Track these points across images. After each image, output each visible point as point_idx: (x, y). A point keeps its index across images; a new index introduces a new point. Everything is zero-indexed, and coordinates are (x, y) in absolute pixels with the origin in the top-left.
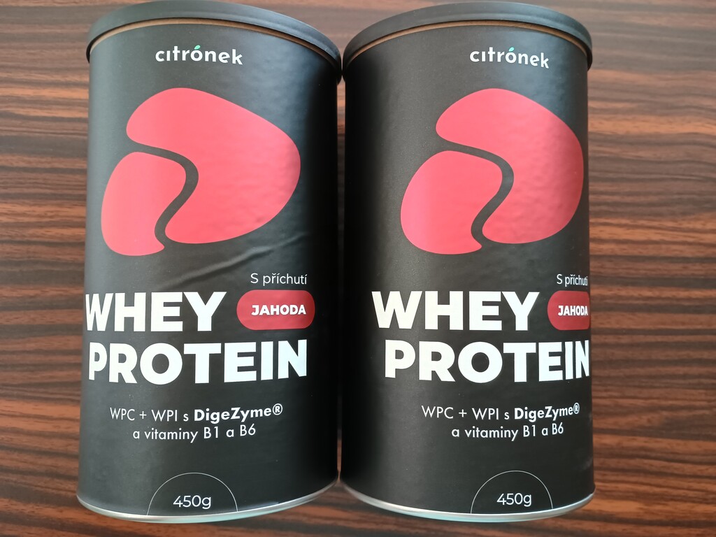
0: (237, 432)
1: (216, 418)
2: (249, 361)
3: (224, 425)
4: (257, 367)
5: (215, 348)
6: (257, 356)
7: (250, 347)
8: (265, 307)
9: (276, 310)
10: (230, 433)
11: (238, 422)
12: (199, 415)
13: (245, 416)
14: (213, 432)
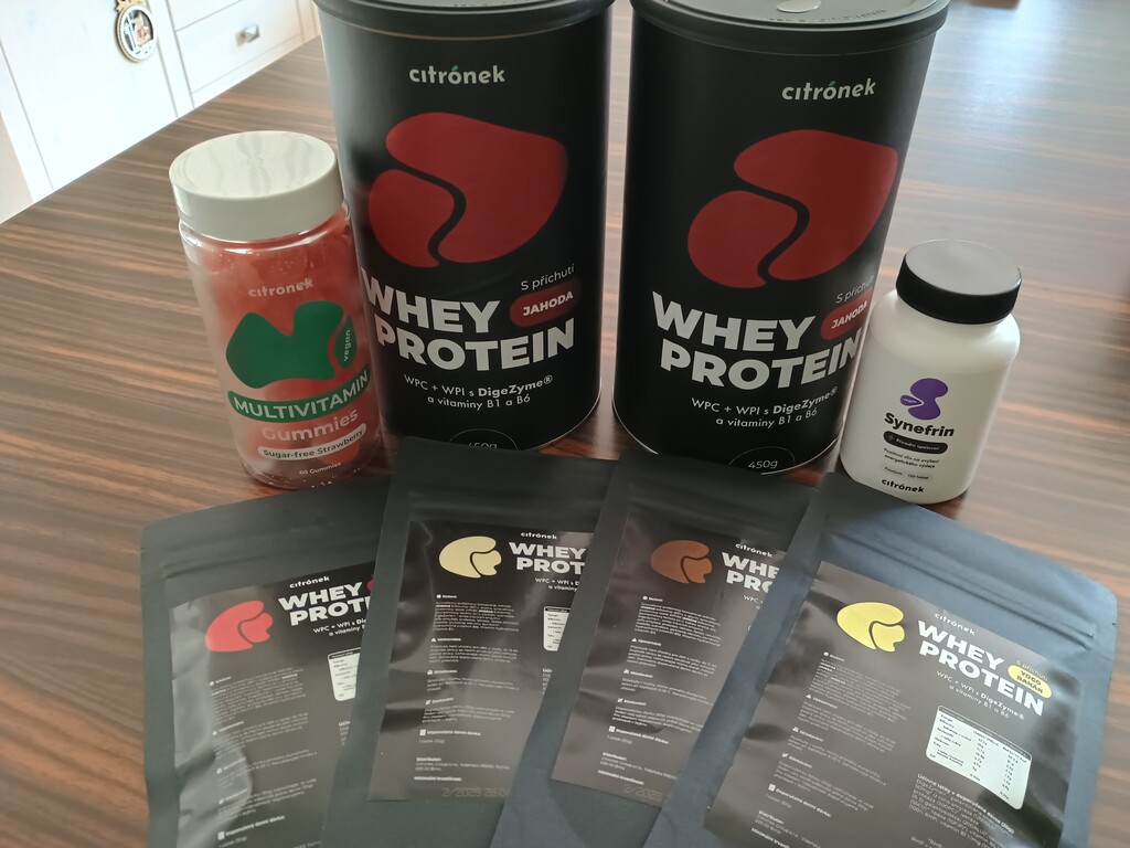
0: (515, 401)
1: (496, 394)
2: (524, 351)
3: (503, 398)
4: (530, 354)
5: (493, 345)
6: (530, 346)
7: (524, 340)
8: (535, 306)
9: (545, 306)
10: (509, 403)
11: (515, 395)
12: (483, 392)
13: (521, 390)
14: (495, 403)
